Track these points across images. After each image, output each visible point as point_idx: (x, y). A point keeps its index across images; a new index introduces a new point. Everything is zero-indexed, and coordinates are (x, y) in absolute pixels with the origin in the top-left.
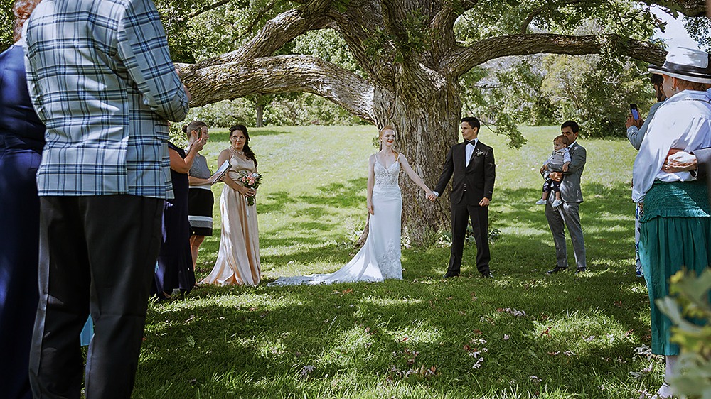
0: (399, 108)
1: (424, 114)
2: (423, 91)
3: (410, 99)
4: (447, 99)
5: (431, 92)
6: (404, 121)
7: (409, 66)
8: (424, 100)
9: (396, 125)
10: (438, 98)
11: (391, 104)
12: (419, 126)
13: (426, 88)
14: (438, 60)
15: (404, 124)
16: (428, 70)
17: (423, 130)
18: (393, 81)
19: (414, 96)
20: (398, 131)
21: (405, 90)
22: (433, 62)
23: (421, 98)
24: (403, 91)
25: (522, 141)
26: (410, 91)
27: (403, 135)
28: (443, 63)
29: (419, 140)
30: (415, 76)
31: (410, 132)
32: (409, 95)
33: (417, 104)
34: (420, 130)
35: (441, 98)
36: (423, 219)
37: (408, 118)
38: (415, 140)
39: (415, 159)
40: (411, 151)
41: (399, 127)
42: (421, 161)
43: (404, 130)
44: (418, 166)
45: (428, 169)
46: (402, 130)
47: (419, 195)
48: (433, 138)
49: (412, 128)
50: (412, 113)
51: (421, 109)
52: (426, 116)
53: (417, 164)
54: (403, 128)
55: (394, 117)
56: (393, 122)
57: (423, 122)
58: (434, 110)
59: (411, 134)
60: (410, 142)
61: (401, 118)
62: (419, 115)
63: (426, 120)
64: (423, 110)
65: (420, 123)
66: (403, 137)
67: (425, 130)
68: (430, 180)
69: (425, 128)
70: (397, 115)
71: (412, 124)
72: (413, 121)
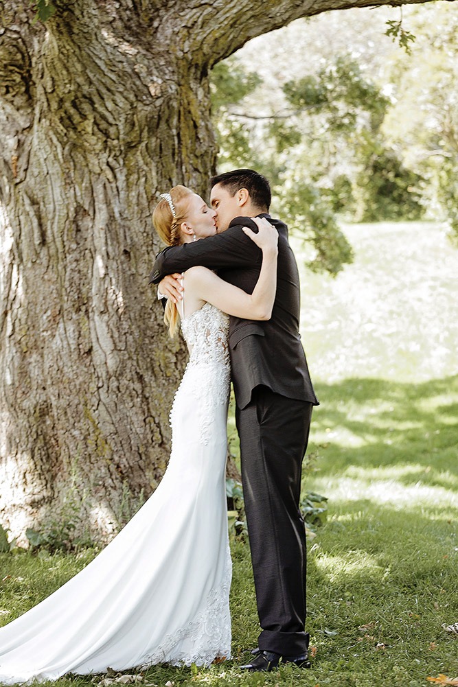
0: (42, 155)
1: (112, 169)
2: (110, 105)
3: (75, 129)
4: (178, 128)
5: (133, 108)
6: (57, 191)
7: (71, 33)
8: (112, 130)
9: (34, 202)
10: (153, 125)
11: (20, 144)
12: (100, 206)
13: (119, 98)
14: (152, 20)
15: (57, 199)
16: (125, 47)
17: (112, 218)
18: (27, 80)
19: (84, 117)
20: (40, 218)
21: (61, 101)
22: (139, 26)
23: (103, 125)
24: (54, 106)
25: (346, 256)
26: (74, 105)
27: (53, 229)
28: (168, 28)
29: (100, 242)
30: (88, 62)
31: (75, 221)
32: (70, 118)
33: (93, 141)
34: (102, 216)
35: (163, 126)
36: (113, 468)
37: (68, 182)
38: (88, 245)
39: (88, 299)
40: (76, 275)
41: (42, 207)
42: (105, 304)
43: (57, 218)
44: (96, 318)
45: (125, 325)
46: (50, 216)
47: (100, 400)
48: (139, 240)
49: (80, 211)
50: (78, 167)
51: (106, 155)
52: (118, 175)
53: (93, 311)
54: (54, 211)
55: (27, 179)
56: (26, 193)
57: (109, 192)
58: (140, 158)
59: (77, 226)
60: (73, 250)
61: (49, 182)
62: (99, 174)
63: (117, 187)
64: (110, 159)
65: (101, 196)
66: (53, 236)
67: (117, 215)
68: (130, 358)
69: (116, 210)
70: (36, 173)
71: (79, 199)
72: (81, 190)
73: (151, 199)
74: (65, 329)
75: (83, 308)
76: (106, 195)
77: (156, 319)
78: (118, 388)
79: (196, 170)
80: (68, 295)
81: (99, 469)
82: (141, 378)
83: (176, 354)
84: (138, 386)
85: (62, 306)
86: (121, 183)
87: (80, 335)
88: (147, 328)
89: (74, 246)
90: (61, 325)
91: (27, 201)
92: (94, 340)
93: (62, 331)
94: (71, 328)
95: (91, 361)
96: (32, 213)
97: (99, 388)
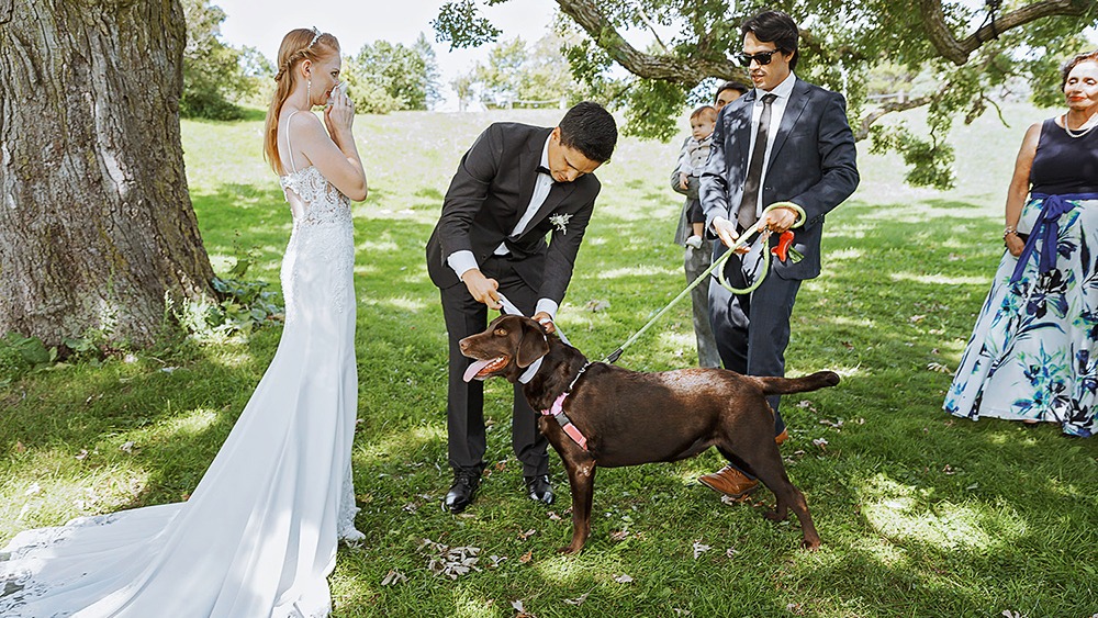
1: (107, 24)
6: (50, 37)
9: (24, 44)
12: (98, 55)
17: (109, 65)
20: (33, 59)
27: (49, 71)
29: (100, 87)
31: (72, 66)
34: (100, 66)
36: (131, 277)
37: (61, 30)
39: (94, 135)
40: (78, 115)
41: (34, 49)
42: (112, 141)
43: (52, 60)
44: (103, 152)
45: (132, 160)
46: (45, 58)
47: (114, 222)
48: (136, 88)
49: (75, 55)
50: (72, 16)
51: (100, 10)
52: (112, 30)
53: (99, 146)
54: (49, 54)
55: (14, 20)
56: (14, 33)
57: (105, 44)
58: (132, 18)
59: (75, 70)
60: (73, 92)
61: (40, 27)
62: (93, 27)
63: (112, 41)
64: (104, 15)
65: (98, 47)
66: (50, 76)
67: (114, 65)
68: (139, 187)
69: (113, 61)
70: (24, 16)
71: (74, 46)
72: (76, 38)
73: (144, 55)
74: (71, 161)
75: (89, 143)
76: (102, 45)
77: (154, 155)
78: (130, 212)
79: (174, 36)
80: (71, 131)
81: (120, 280)
82: (149, 204)
83: (172, 184)
84: (147, 210)
85: (65, 141)
86: (116, 39)
87: (87, 167)
88: (148, 162)
89: (75, 88)
90: (66, 157)
91: (16, 42)
92: (103, 171)
93: (68, 162)
94: (77, 160)
95: (102, 189)
96: (23, 53)
97: (112, 212)
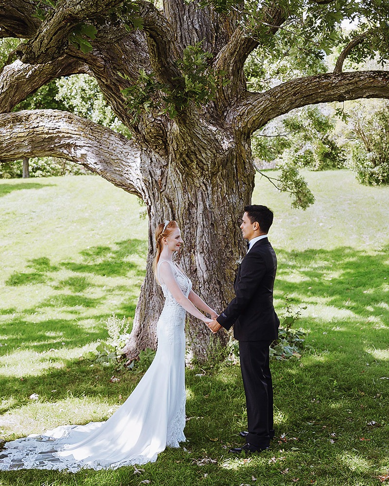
0: (173, 179)
1: (205, 185)
2: (204, 155)
3: (188, 167)
4: (236, 164)
5: (215, 156)
6: (180, 196)
7: (185, 123)
8: (205, 167)
9: (169, 201)
10: (224, 164)
11: (162, 173)
12: (200, 202)
13: (208, 152)
14: (223, 112)
15: (180, 200)
16: (211, 127)
17: (205, 208)
18: (165, 143)
19: (192, 161)
20: (172, 208)
21: (181, 154)
22: (217, 115)
23: (201, 165)
24: (178, 156)
26: (187, 156)
27: (179, 213)
28: (231, 116)
29: (200, 220)
30: (193, 136)
31: (188, 210)
32: (185, 161)
33: (196, 172)
34: (201, 208)
35: (229, 164)
37: (185, 191)
38: (195, 220)
39: (195, 246)
40: (189, 235)
41: (173, 203)
42: (203, 248)
43: (180, 208)
44: (198, 255)
45: (212, 259)
46: (177, 208)
47: (201, 293)
48: (218, 218)
49: (190, 204)
50: (189, 184)
51: (202, 178)
52: (208, 188)
53: (197, 252)
54: (179, 205)
55: (166, 190)
56: (166, 196)
57: (204, 196)
58: (218, 179)
59: (189, 212)
60: (188, 223)
61: (176, 191)
62: (199, 187)
63: (208, 193)
64: (204, 180)
65: (200, 198)
66: (178, 217)
67: (208, 207)
68: (214, 274)
69: (207, 204)
70: (170, 187)
71: (190, 199)
72: (191, 195)
73: (224, 198)
74: (184, 260)
75: (193, 250)
76: (202, 197)
77: (226, 255)
78: (209, 287)
79: (245, 183)
80: (185, 244)
81: (200, 325)
82: (219, 283)
83: (235, 271)
84: (218, 286)
85: (183, 249)
86: (210, 192)
87: (191, 263)
88: (222, 259)
89: (188, 221)
90: (182, 258)
91: (166, 200)
92: (198, 265)
93: (183, 261)
94: (187, 259)
95: (196, 275)
96: (168, 206)
97: (200, 287)
